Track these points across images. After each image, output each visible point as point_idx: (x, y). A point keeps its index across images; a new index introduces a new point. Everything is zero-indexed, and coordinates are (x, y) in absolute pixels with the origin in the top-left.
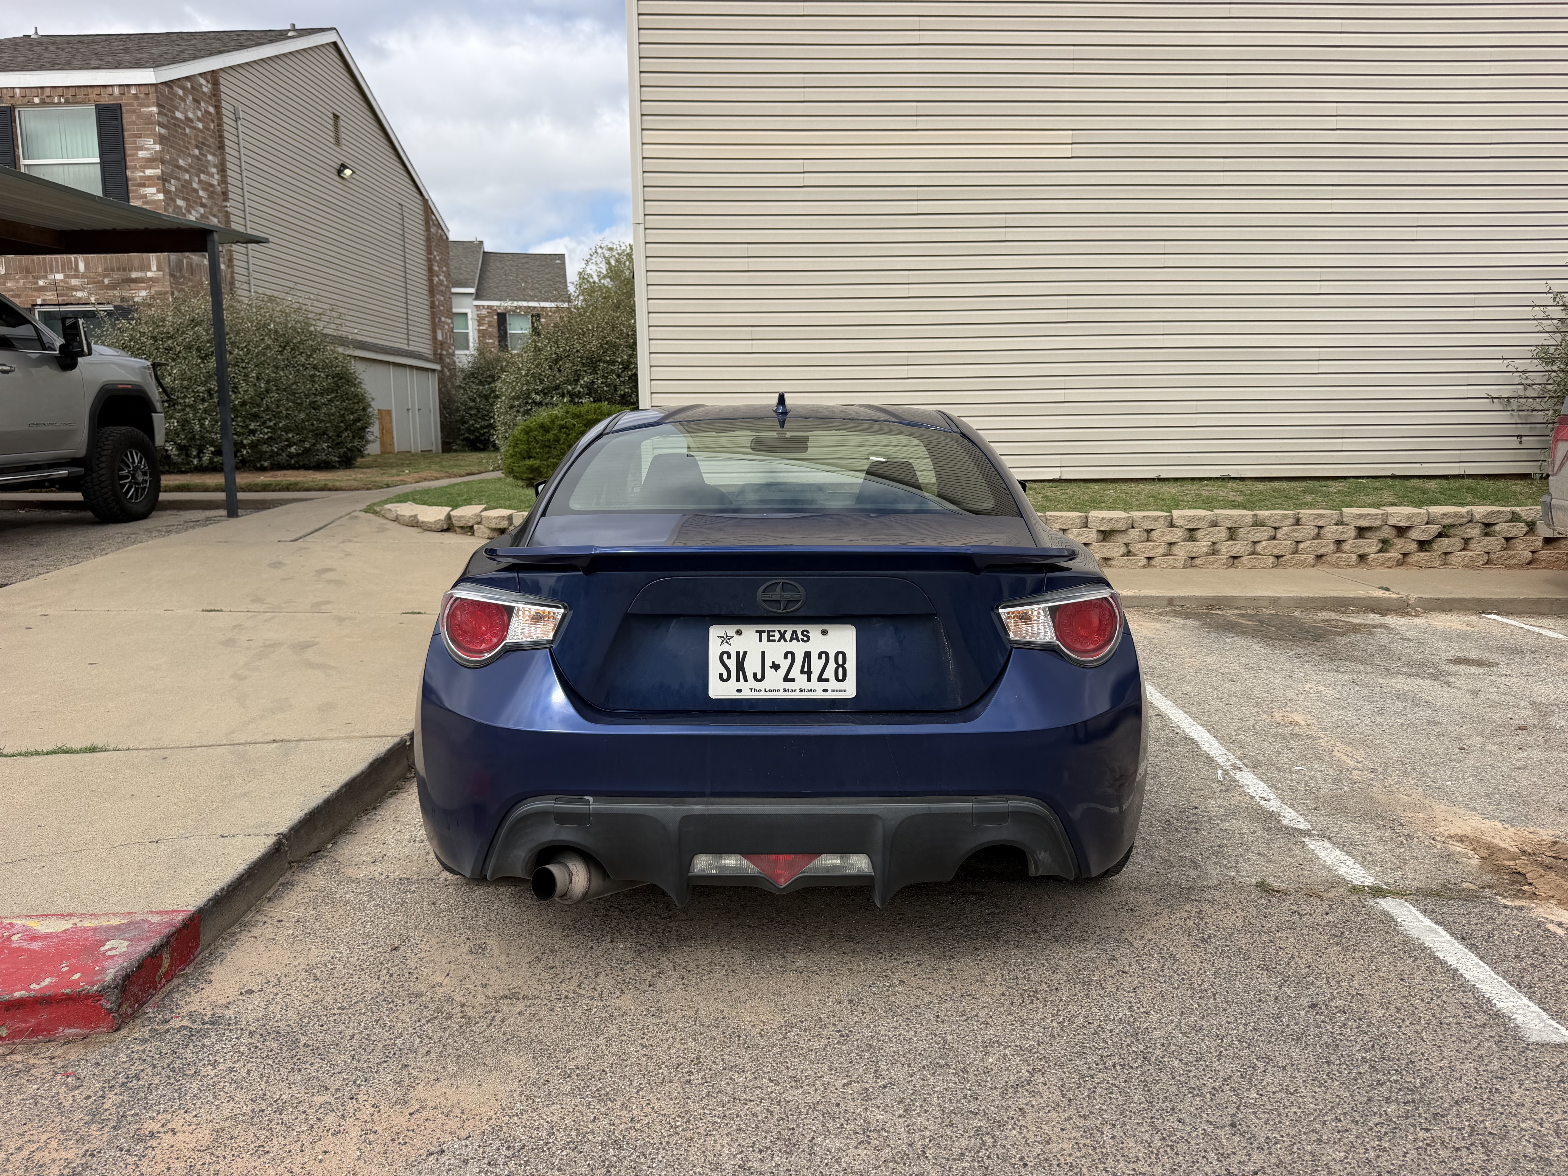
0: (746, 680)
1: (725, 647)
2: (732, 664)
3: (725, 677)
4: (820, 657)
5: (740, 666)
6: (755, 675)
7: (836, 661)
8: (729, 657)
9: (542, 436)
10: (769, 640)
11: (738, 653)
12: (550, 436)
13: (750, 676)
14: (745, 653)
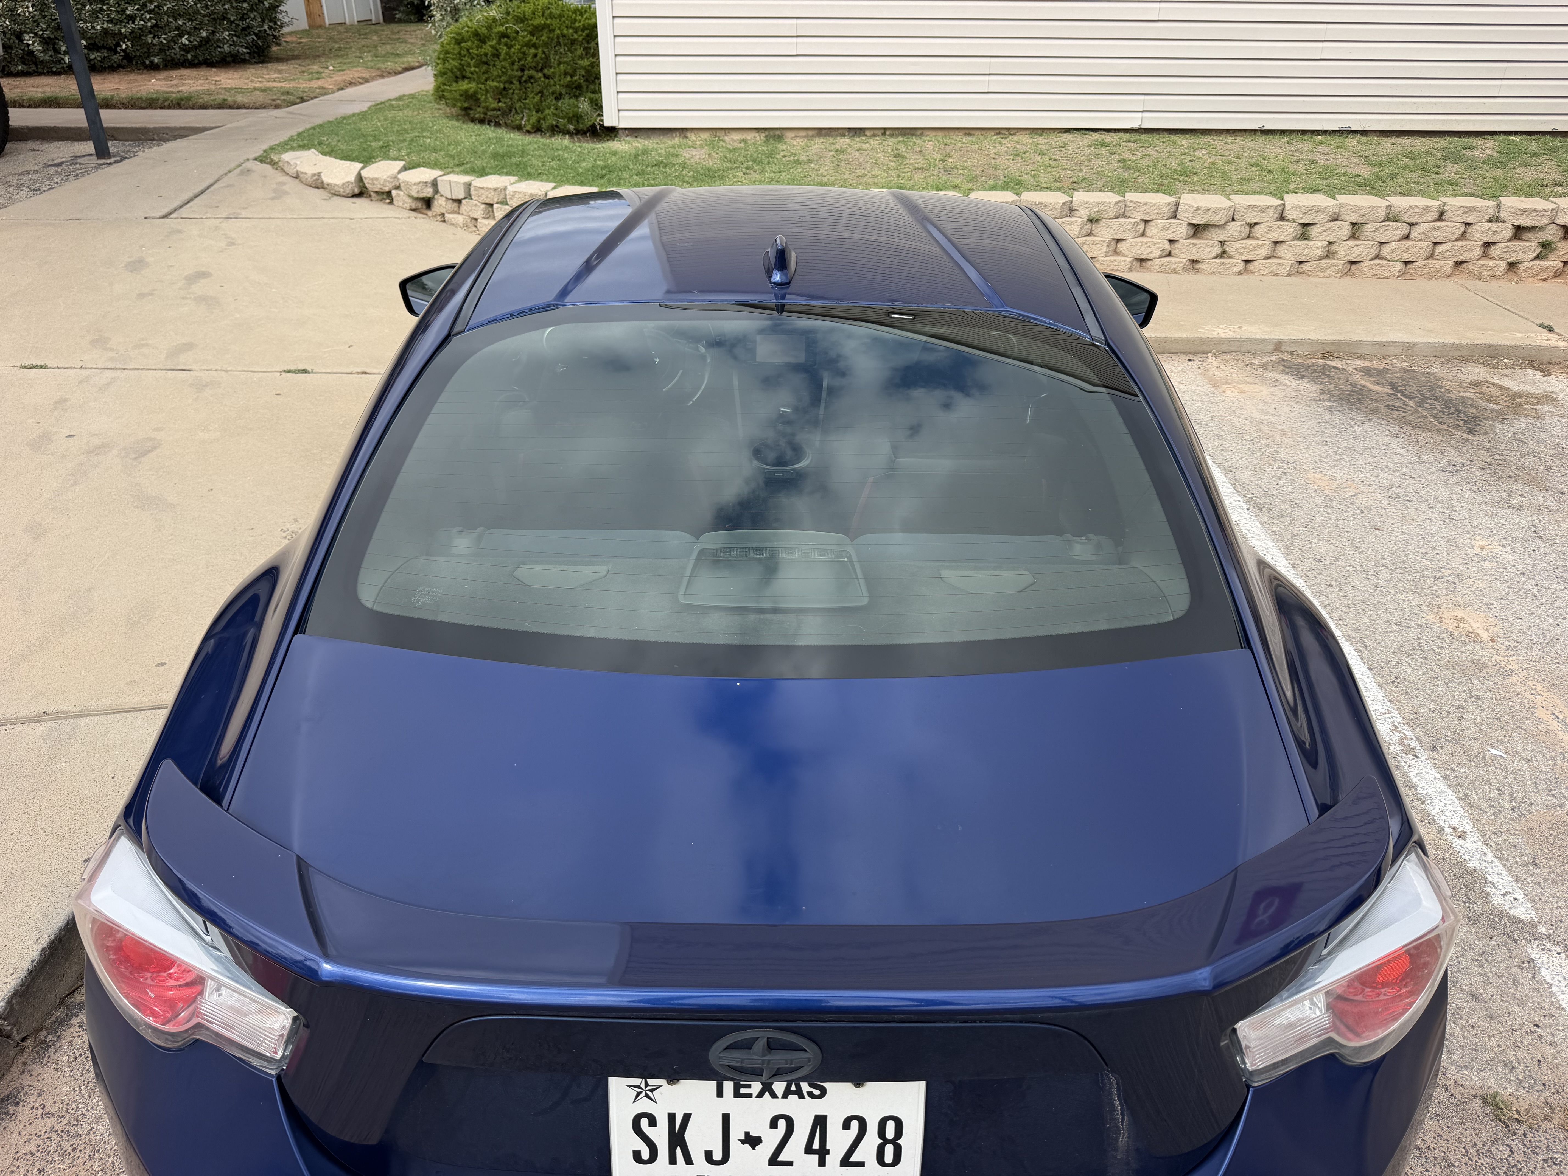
0: (689, 1161)
1: (644, 1105)
2: (660, 1135)
3: (645, 1155)
4: (846, 1125)
5: (677, 1139)
6: (708, 1155)
7: (882, 1133)
8: (653, 1123)
9: (478, 47)
10: (737, 1094)
11: (672, 1117)
12: (487, 48)
13: (698, 1156)
14: (687, 1117)
